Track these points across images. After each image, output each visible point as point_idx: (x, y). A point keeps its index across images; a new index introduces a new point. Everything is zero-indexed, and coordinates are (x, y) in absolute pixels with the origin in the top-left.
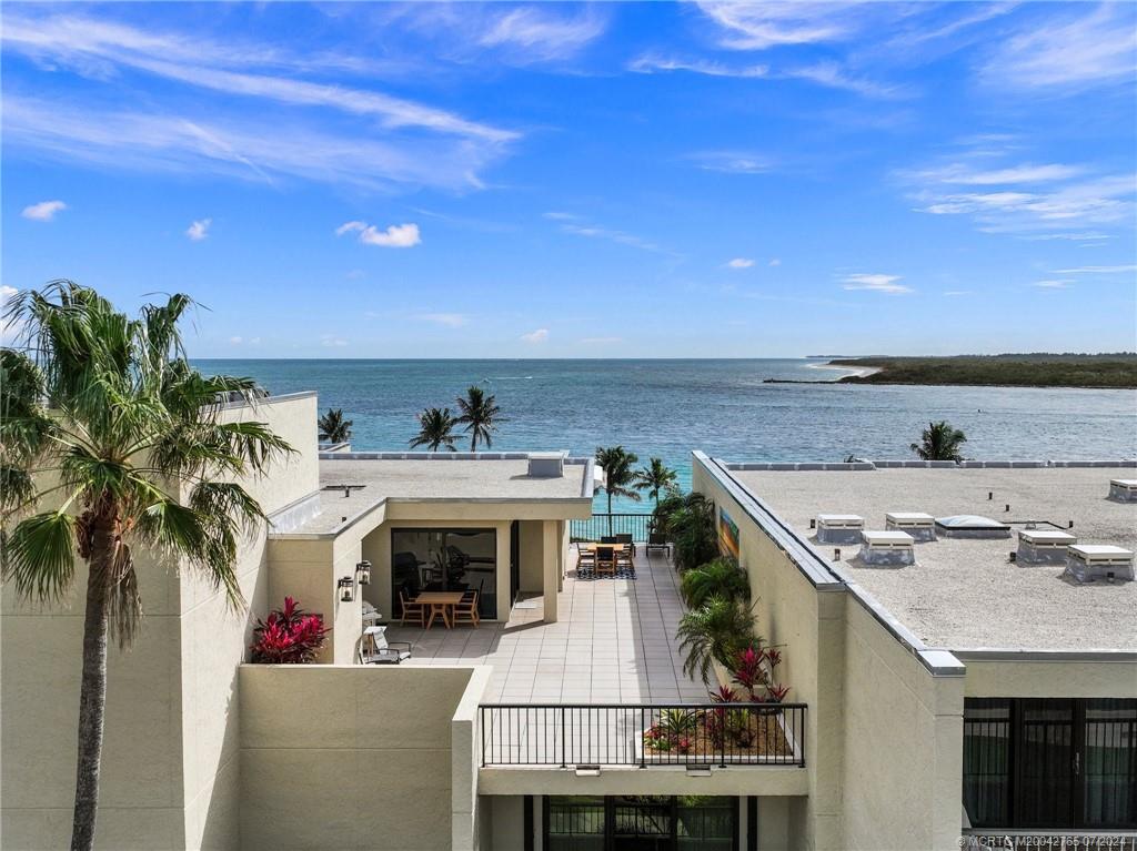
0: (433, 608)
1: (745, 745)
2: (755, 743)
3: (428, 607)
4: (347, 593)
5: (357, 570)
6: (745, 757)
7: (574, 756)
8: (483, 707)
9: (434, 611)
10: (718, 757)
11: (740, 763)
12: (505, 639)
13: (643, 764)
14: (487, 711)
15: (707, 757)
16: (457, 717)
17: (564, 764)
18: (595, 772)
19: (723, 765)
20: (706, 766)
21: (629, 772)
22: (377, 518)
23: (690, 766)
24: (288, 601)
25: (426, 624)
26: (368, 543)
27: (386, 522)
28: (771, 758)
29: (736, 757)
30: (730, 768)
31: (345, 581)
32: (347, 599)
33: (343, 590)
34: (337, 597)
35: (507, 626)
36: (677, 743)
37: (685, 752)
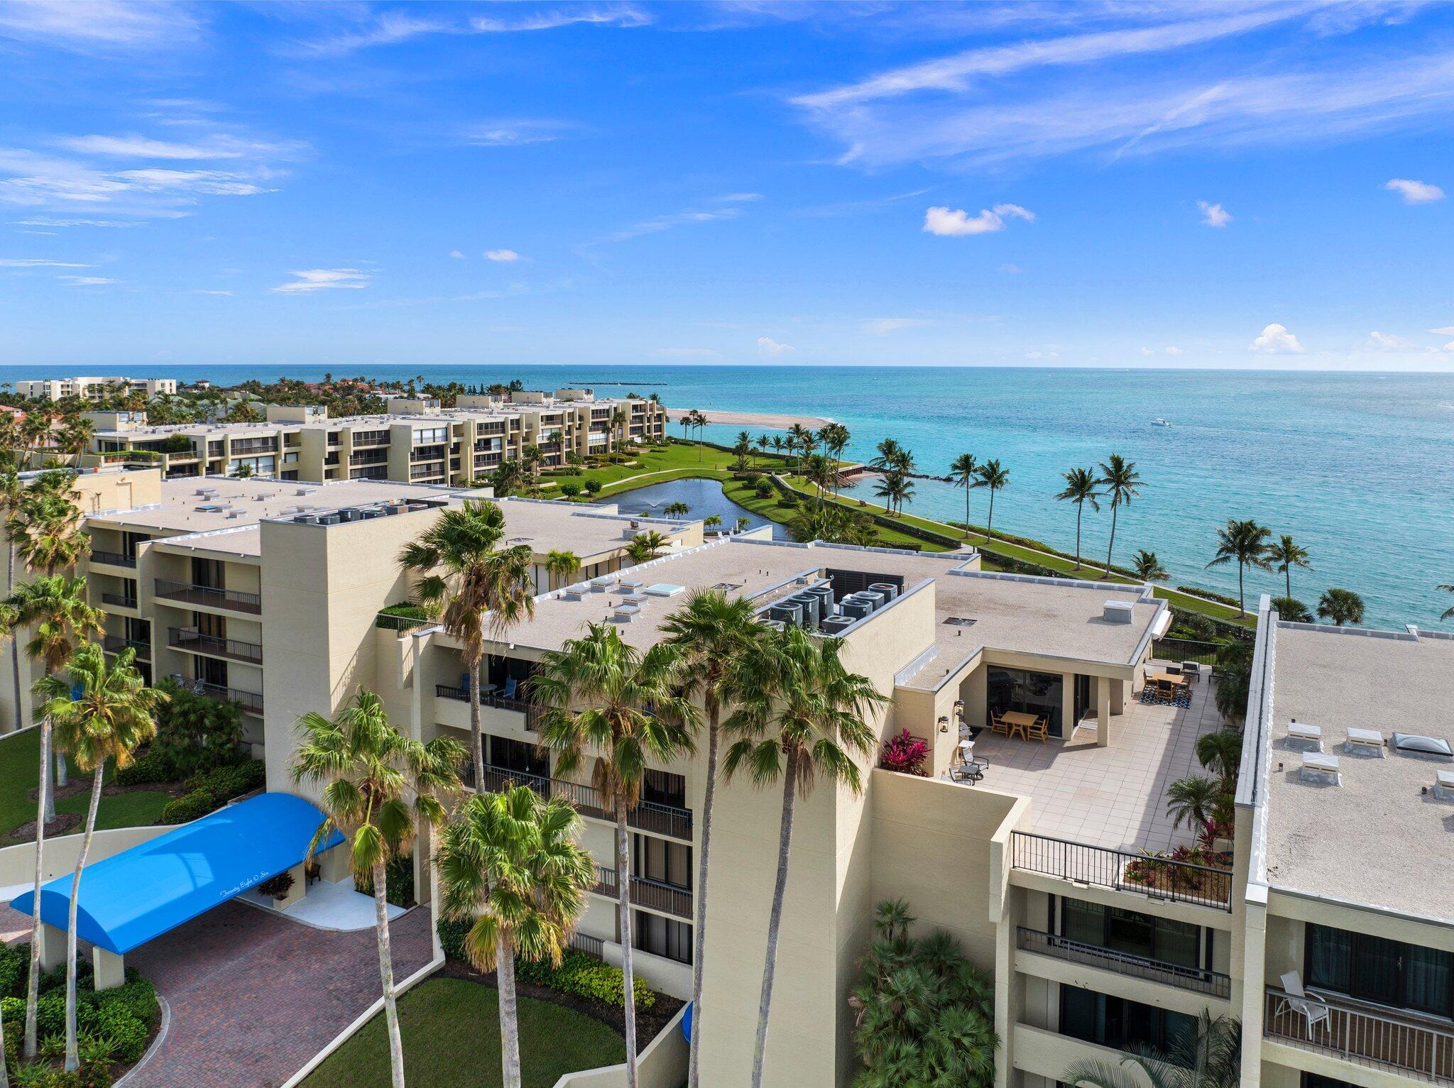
0: (1014, 726)
1: (1195, 888)
2: (1202, 887)
3: (1010, 726)
4: (944, 727)
5: (955, 705)
6: (1189, 897)
7: (1073, 873)
8: (1014, 832)
9: (1014, 728)
10: (1170, 893)
11: (1186, 901)
12: (1062, 758)
13: (1118, 888)
14: (1017, 835)
15: (1163, 892)
16: (994, 839)
17: (1065, 878)
18: (1085, 886)
19: (1173, 900)
20: (1161, 898)
21: (1108, 892)
22: (975, 663)
23: (1150, 895)
24: (904, 730)
25: (1009, 734)
26: (965, 687)
27: (982, 663)
28: (1214, 902)
29: (1183, 896)
30: (1178, 903)
31: (943, 719)
32: (944, 730)
33: (941, 725)
34: (937, 728)
35: (1067, 744)
36: (1148, 877)
37: (1150, 885)
